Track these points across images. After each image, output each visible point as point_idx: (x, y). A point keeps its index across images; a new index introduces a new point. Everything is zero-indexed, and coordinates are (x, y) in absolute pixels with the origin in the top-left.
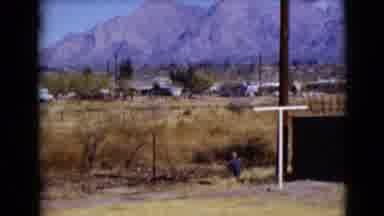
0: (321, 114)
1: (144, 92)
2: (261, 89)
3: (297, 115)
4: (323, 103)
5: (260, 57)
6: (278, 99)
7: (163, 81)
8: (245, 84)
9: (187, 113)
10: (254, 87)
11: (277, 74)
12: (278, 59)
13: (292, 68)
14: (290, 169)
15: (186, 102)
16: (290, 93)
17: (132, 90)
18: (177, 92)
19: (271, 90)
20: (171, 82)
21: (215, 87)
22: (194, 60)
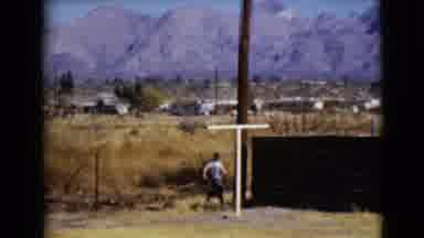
0: (284, 135)
1: (86, 110)
2: (217, 107)
3: (258, 135)
4: (286, 123)
5: (216, 72)
6: (235, 118)
7: (108, 98)
8: (199, 102)
9: (134, 133)
10: (209, 105)
11: (236, 90)
12: (236, 74)
13: (253, 84)
14: (248, 194)
15: (133, 121)
16: (250, 112)
17: (74, 107)
18: (123, 109)
19: (228, 109)
20: (116, 98)
21: (166, 105)
22: (142, 75)
